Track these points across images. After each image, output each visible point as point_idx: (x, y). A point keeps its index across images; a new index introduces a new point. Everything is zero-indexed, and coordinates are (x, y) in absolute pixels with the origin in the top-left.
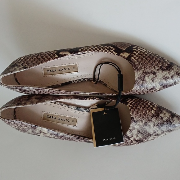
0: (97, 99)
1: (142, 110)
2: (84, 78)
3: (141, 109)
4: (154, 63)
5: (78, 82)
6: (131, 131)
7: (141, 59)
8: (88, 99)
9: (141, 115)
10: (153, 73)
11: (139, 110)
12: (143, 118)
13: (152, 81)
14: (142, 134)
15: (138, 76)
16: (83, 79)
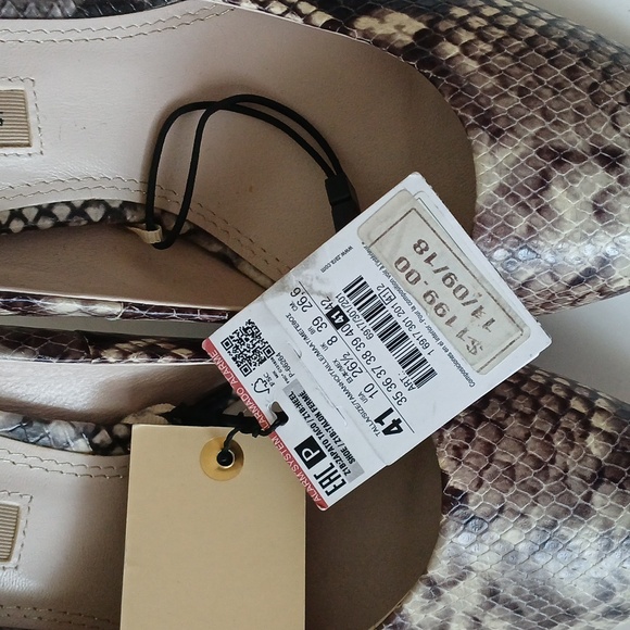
0: (179, 358)
1: (521, 434)
2: (77, 198)
3: (513, 425)
4: (608, 87)
5: (31, 229)
6: (435, 591)
7: (514, 58)
8: (111, 356)
9: (519, 472)
10: (602, 161)
11: (500, 434)
12: (534, 491)
13: (599, 213)
14: (514, 607)
15: (498, 180)
16: (68, 204)
